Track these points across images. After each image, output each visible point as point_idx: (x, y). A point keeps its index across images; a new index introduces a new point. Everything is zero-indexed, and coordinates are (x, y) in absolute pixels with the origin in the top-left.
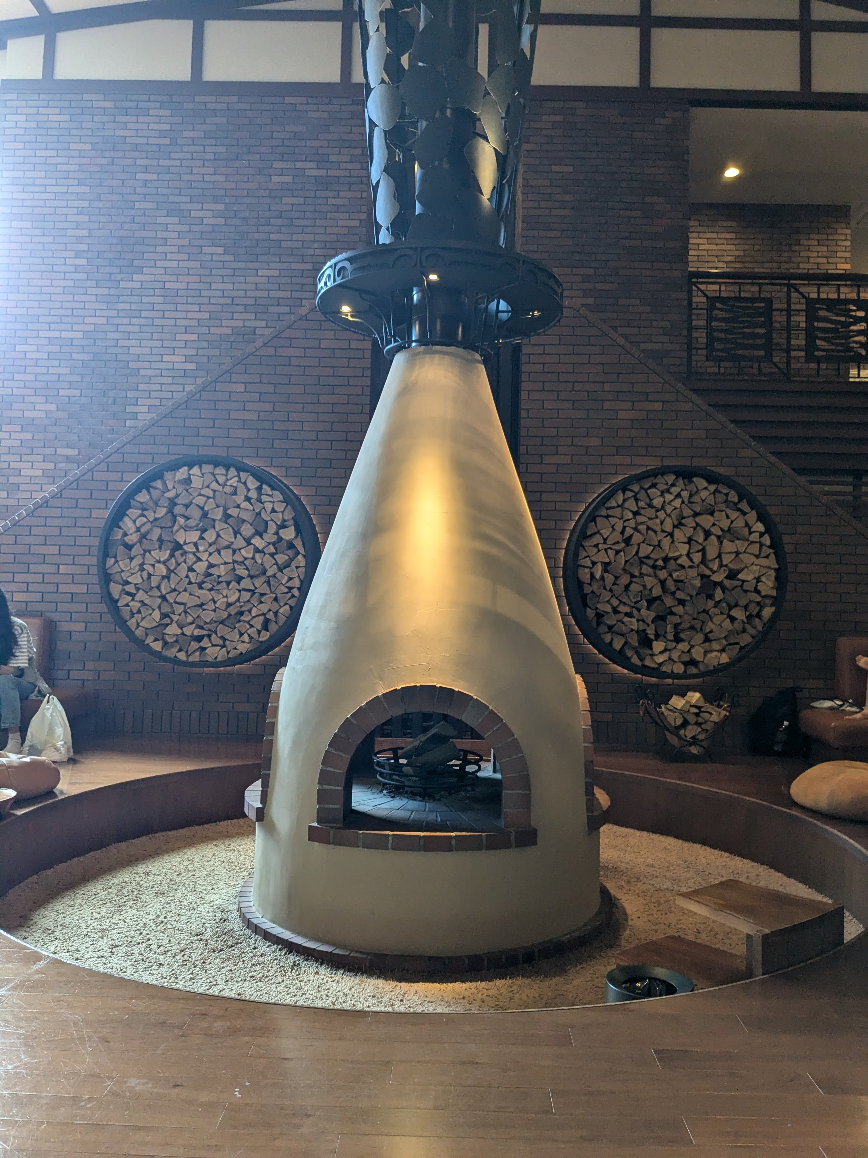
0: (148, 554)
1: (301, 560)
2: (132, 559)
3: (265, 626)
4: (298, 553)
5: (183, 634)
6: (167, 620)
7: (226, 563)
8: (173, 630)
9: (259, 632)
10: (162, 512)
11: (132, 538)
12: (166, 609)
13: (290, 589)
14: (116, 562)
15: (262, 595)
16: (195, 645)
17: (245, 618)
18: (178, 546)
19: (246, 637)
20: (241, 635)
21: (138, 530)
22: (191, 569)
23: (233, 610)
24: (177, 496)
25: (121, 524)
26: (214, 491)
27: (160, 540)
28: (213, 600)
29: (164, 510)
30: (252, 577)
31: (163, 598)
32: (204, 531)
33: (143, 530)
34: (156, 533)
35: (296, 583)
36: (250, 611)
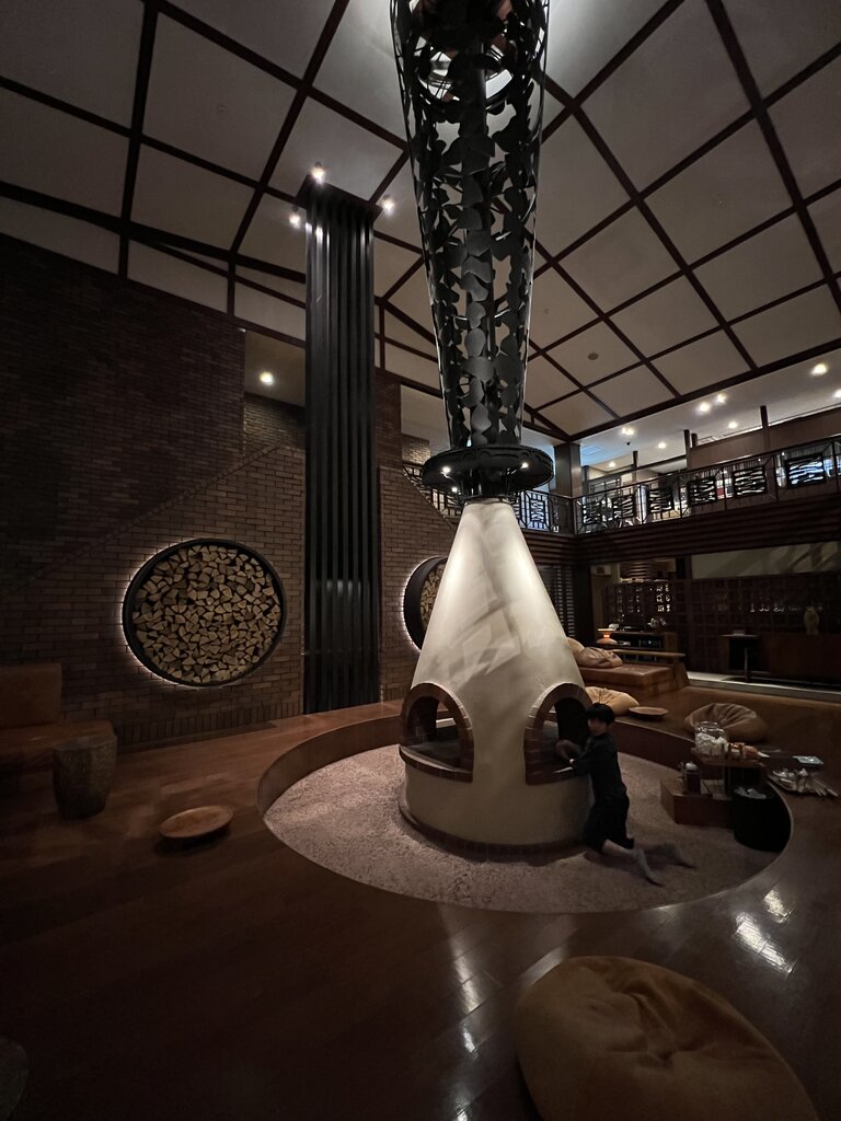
0: (167, 609)
1: (277, 608)
2: (153, 612)
3: (256, 652)
4: (274, 603)
5: (197, 664)
6: (185, 655)
7: (227, 612)
8: (189, 661)
9: (252, 657)
10: (178, 578)
11: (155, 597)
12: (183, 647)
13: (271, 627)
14: (141, 615)
15: (253, 632)
16: (205, 671)
17: (242, 648)
18: (190, 602)
19: (243, 662)
20: (239, 660)
21: (159, 591)
22: (201, 618)
23: (234, 644)
24: (190, 566)
25: (145, 586)
26: (218, 564)
27: (178, 598)
28: (219, 638)
29: (181, 576)
30: (246, 621)
31: (180, 639)
32: (210, 590)
33: (163, 591)
34: (175, 592)
35: (276, 623)
36: (244, 644)
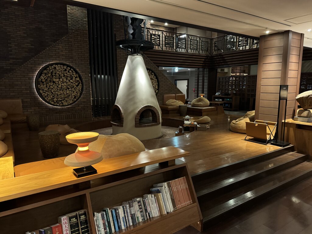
0: (47, 84)
1: (80, 84)
2: (44, 85)
3: (75, 97)
4: (80, 83)
5: (58, 100)
6: (54, 98)
7: (65, 85)
8: (55, 99)
9: (74, 99)
10: (50, 75)
11: (44, 81)
12: (53, 95)
13: (79, 90)
14: (40, 86)
15: (74, 92)
16: (60, 102)
17: (70, 96)
18: (54, 82)
19: (71, 100)
20: (70, 99)
21: (45, 79)
22: (58, 87)
23: (68, 95)
24: (53, 71)
25: (40, 77)
26: (61, 70)
27: (50, 81)
28: (63, 93)
29: (50, 74)
30: (71, 88)
31: (52, 93)
32: (59, 78)
33: (46, 79)
34: (49, 79)
35: (81, 89)
